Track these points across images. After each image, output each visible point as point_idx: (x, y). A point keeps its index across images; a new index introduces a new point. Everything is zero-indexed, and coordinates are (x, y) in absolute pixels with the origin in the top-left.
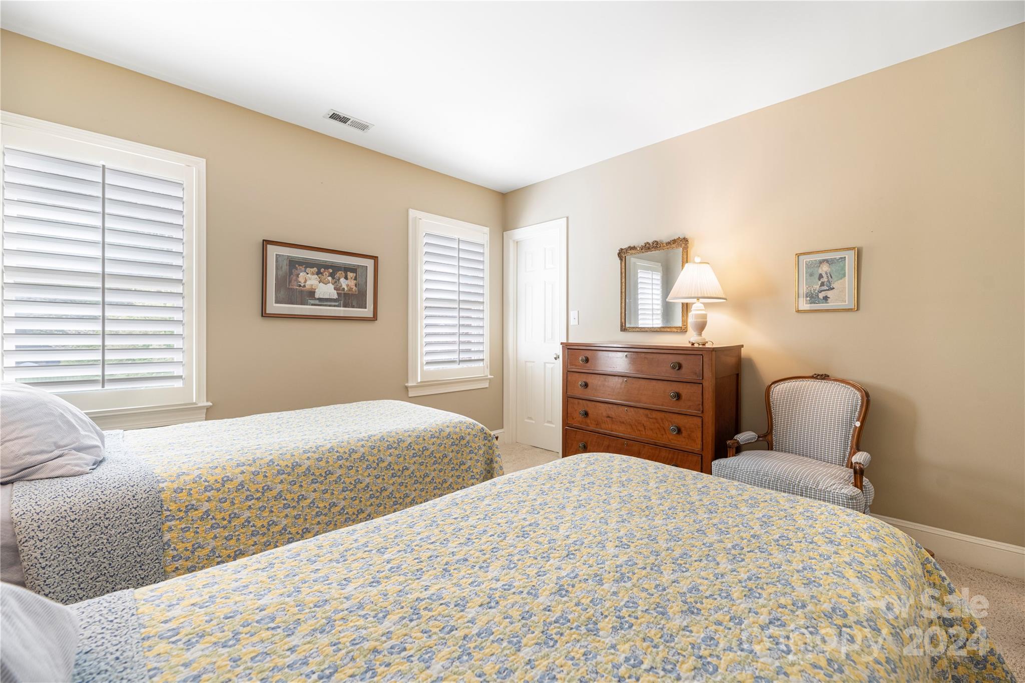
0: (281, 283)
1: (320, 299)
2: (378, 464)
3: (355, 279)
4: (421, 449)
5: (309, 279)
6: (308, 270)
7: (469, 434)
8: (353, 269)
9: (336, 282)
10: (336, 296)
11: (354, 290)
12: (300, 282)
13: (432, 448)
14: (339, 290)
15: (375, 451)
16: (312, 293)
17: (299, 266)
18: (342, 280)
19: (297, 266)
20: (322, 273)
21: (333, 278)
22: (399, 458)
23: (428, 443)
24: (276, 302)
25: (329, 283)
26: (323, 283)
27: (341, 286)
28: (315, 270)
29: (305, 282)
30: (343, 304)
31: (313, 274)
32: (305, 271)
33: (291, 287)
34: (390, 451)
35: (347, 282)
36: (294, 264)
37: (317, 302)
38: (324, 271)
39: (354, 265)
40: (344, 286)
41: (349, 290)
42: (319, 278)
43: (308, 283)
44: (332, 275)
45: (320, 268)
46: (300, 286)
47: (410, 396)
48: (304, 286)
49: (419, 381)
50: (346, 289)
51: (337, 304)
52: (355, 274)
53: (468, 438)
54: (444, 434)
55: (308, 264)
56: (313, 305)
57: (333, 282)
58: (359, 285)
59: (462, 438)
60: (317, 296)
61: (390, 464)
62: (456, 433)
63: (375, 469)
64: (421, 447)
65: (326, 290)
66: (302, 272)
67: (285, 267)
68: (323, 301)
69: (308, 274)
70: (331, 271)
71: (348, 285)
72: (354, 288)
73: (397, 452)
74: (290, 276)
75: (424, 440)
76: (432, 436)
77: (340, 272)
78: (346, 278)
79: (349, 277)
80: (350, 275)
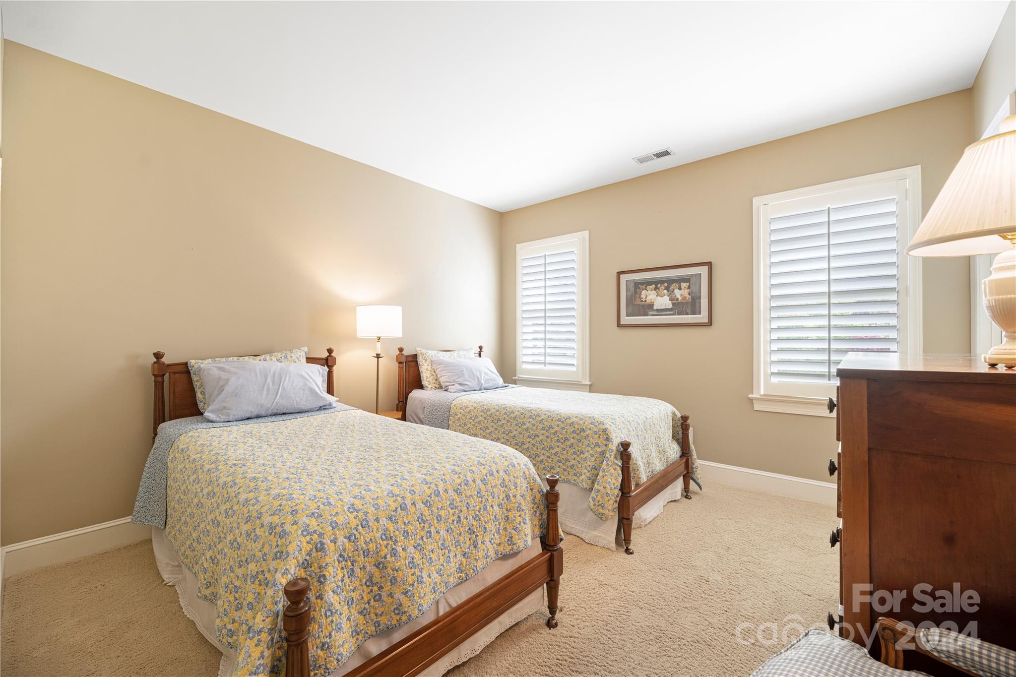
0: (629, 302)
1: (658, 310)
2: (522, 425)
3: (689, 288)
4: (548, 426)
5: (649, 295)
6: (649, 287)
7: (590, 429)
8: (687, 279)
9: (671, 293)
10: (670, 306)
11: (687, 298)
12: (642, 298)
13: (556, 429)
14: (674, 300)
15: (522, 416)
16: (651, 306)
17: (641, 285)
18: (677, 291)
19: (640, 286)
20: (658, 288)
21: (668, 291)
22: (533, 426)
23: (554, 424)
24: (627, 316)
25: (665, 295)
26: (660, 296)
27: (676, 296)
28: (653, 286)
29: (646, 298)
30: (677, 313)
31: (652, 290)
32: (646, 289)
33: (636, 303)
34: (530, 420)
35: (680, 292)
36: (639, 286)
37: (655, 313)
38: (661, 287)
39: (687, 276)
40: (678, 296)
41: (683, 299)
42: (657, 292)
43: (648, 298)
44: (667, 288)
45: (656, 284)
46: (642, 301)
47: (755, 409)
48: (646, 301)
49: (762, 393)
50: (680, 298)
51: (671, 313)
52: (688, 284)
53: (588, 432)
54: (569, 421)
55: (647, 283)
56: (652, 315)
57: (668, 294)
58: (692, 292)
59: (583, 430)
60: (655, 308)
61: (528, 428)
62: (578, 424)
63: (520, 427)
64: (549, 424)
65: (662, 301)
66: (643, 290)
67: (632, 289)
68: (661, 312)
69: (648, 291)
70: (666, 285)
71: (681, 295)
72: (688, 296)
73: (533, 422)
74: (635, 295)
75: (552, 420)
76: (559, 420)
77: (674, 284)
78: (680, 289)
79: (682, 287)
80: (684, 285)
